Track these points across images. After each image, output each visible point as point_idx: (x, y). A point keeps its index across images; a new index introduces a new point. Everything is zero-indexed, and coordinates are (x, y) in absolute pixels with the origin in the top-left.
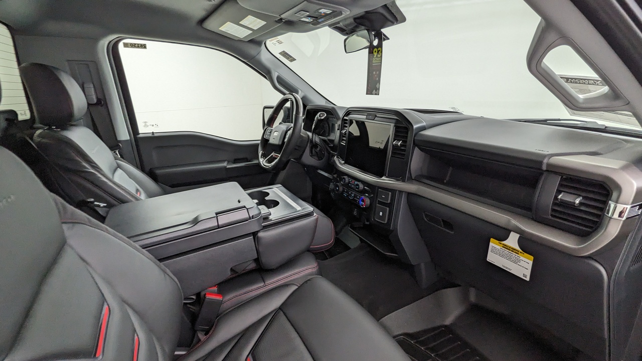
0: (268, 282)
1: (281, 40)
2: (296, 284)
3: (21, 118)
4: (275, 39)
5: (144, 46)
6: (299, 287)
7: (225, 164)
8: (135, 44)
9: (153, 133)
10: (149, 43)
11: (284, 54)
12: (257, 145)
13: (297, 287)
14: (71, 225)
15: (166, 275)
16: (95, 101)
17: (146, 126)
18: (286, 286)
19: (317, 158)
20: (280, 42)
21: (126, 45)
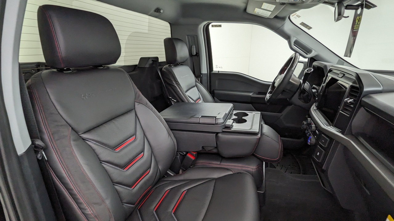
0: (223, 163)
1: (299, 15)
2: (233, 171)
3: (160, 61)
4: (295, 14)
5: (220, 26)
6: (234, 174)
7: (251, 94)
8: (217, 25)
9: (219, 71)
10: (223, 24)
11: (303, 24)
12: (269, 85)
13: (232, 173)
14: (138, 103)
15: (170, 137)
16: (195, 54)
17: (217, 67)
18: (228, 169)
19: (303, 101)
20: (299, 17)
21: (213, 26)
